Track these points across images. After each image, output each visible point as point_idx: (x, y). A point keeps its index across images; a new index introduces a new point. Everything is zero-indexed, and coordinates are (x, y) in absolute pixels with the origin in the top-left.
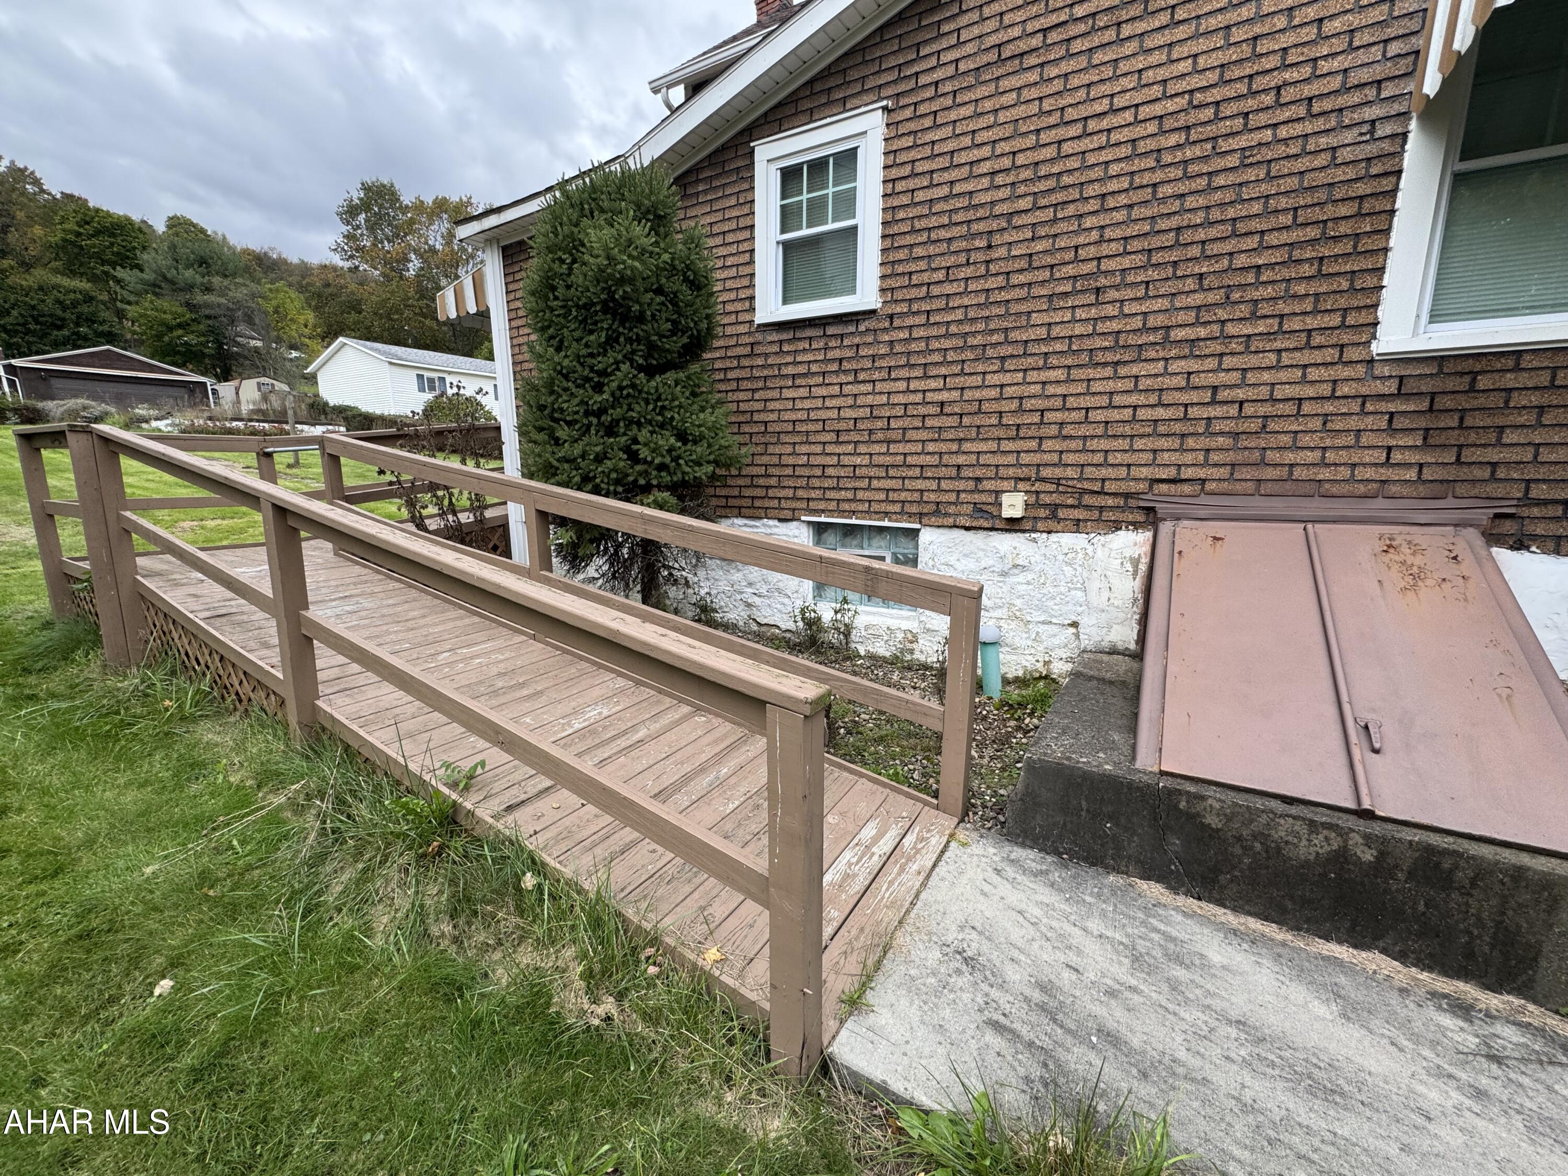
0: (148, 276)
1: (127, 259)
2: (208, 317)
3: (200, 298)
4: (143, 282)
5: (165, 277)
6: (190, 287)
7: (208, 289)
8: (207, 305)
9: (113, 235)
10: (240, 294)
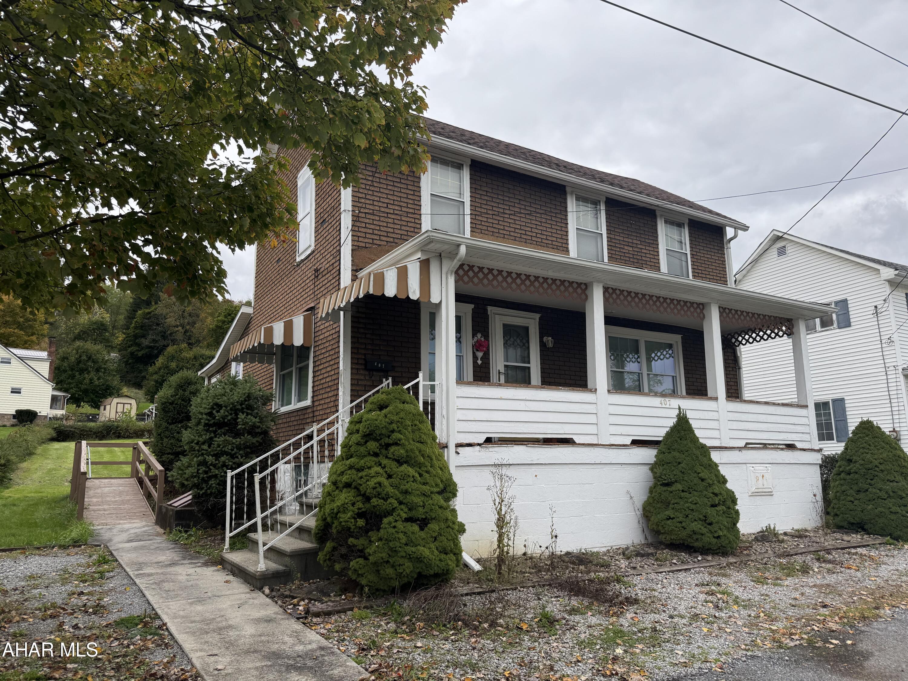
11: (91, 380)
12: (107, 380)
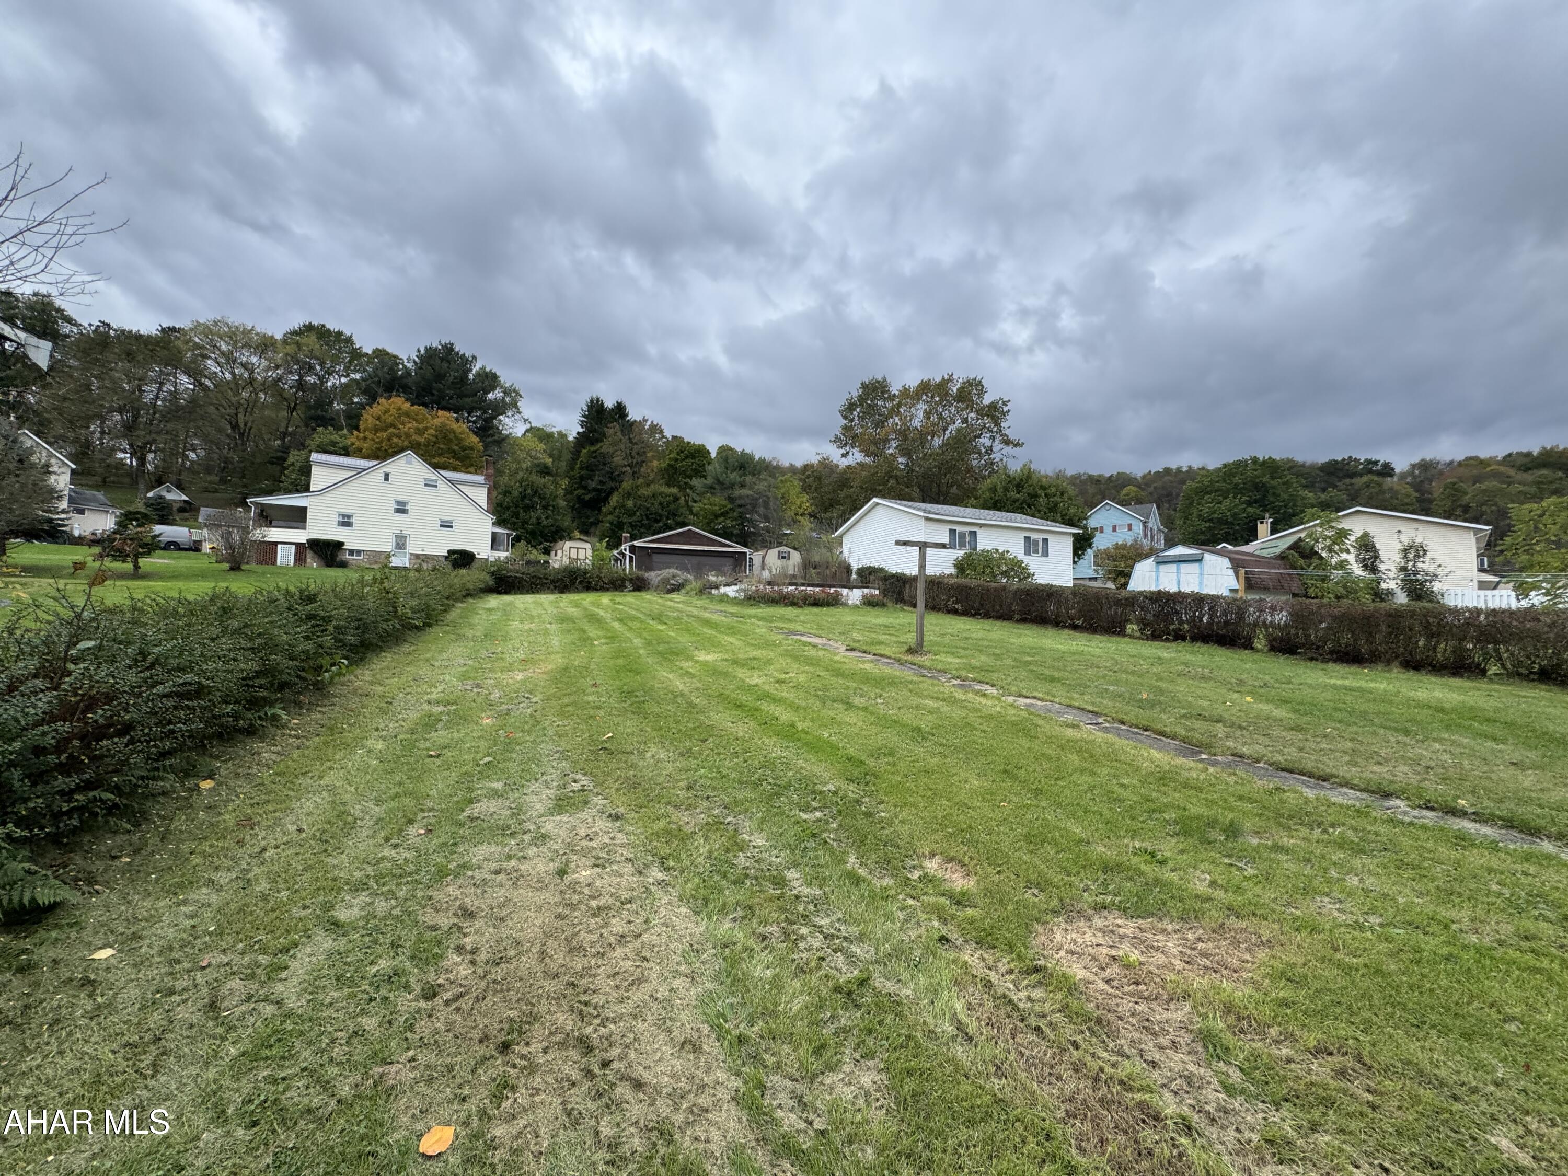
0: (709, 481)
1: (699, 472)
2: (740, 506)
3: (738, 492)
4: (705, 486)
5: (718, 481)
6: (732, 486)
7: (743, 486)
8: (740, 497)
9: (694, 457)
10: (761, 486)
11: (538, 518)
12: (556, 520)
